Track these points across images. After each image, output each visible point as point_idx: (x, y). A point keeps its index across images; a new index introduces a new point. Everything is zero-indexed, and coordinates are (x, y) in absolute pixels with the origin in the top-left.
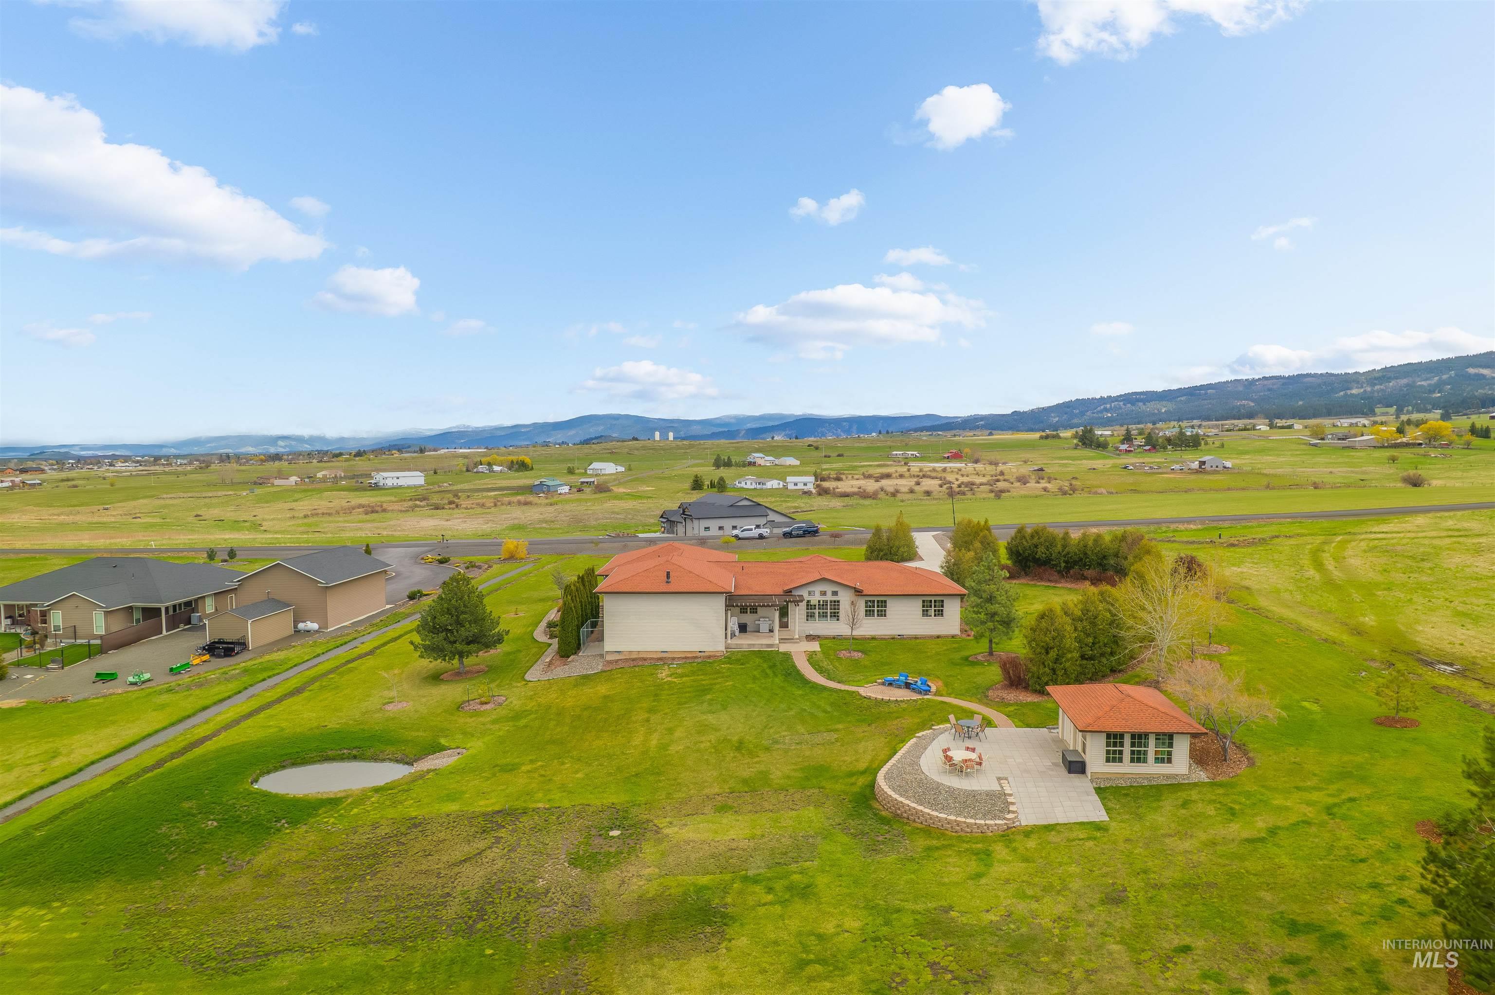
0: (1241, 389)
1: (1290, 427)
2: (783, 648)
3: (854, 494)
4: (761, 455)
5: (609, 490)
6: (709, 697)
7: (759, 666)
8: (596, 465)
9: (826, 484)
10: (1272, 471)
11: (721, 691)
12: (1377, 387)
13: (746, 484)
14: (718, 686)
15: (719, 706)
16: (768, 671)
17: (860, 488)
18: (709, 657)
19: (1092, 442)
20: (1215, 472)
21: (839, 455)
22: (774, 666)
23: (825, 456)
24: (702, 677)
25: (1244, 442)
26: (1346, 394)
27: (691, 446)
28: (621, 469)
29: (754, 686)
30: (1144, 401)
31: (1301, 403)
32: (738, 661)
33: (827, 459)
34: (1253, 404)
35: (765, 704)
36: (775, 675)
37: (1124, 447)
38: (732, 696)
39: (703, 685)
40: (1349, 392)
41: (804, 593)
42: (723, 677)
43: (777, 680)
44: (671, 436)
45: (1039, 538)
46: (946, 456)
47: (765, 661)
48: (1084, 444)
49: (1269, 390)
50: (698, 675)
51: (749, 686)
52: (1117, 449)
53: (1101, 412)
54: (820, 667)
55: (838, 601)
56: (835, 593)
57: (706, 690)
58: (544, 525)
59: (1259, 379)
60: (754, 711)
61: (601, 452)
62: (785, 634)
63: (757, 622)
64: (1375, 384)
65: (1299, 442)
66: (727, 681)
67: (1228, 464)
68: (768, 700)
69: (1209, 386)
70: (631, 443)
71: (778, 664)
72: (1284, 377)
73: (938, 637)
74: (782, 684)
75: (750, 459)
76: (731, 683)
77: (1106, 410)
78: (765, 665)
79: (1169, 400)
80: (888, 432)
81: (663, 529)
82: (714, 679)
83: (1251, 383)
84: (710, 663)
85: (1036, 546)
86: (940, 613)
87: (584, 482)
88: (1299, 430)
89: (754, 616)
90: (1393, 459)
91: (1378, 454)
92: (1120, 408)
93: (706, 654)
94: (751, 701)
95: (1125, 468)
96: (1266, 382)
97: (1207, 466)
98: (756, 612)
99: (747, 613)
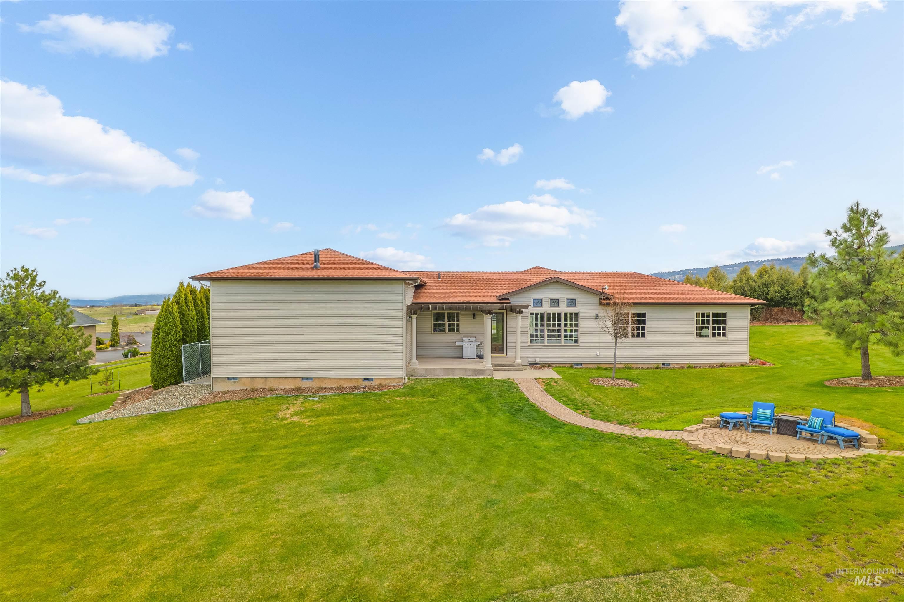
2: (499, 375)
6: (355, 452)
7: (460, 399)
11: (385, 441)
14: (380, 432)
15: (370, 473)
16: (478, 406)
18: (380, 387)
22: (488, 397)
24: (357, 416)
29: (451, 431)
32: (424, 392)
35: (476, 471)
36: (492, 412)
38: (405, 450)
39: (354, 429)
41: (526, 299)
42: (393, 416)
43: (495, 420)
45: (769, 277)
47: (471, 392)
50: (350, 413)
51: (440, 432)
54: (570, 399)
55: (577, 315)
56: (572, 303)
57: (355, 438)
60: (448, 486)
62: (500, 359)
63: (458, 343)
66: (401, 423)
68: (482, 460)
71: (494, 395)
73: (722, 366)
74: (508, 428)
76: (407, 426)
78: (472, 398)
82: (377, 419)
84: (378, 395)
85: (767, 285)
86: (720, 332)
89: (453, 336)
93: (375, 383)
94: (443, 463)
98: (458, 330)
99: (443, 331)
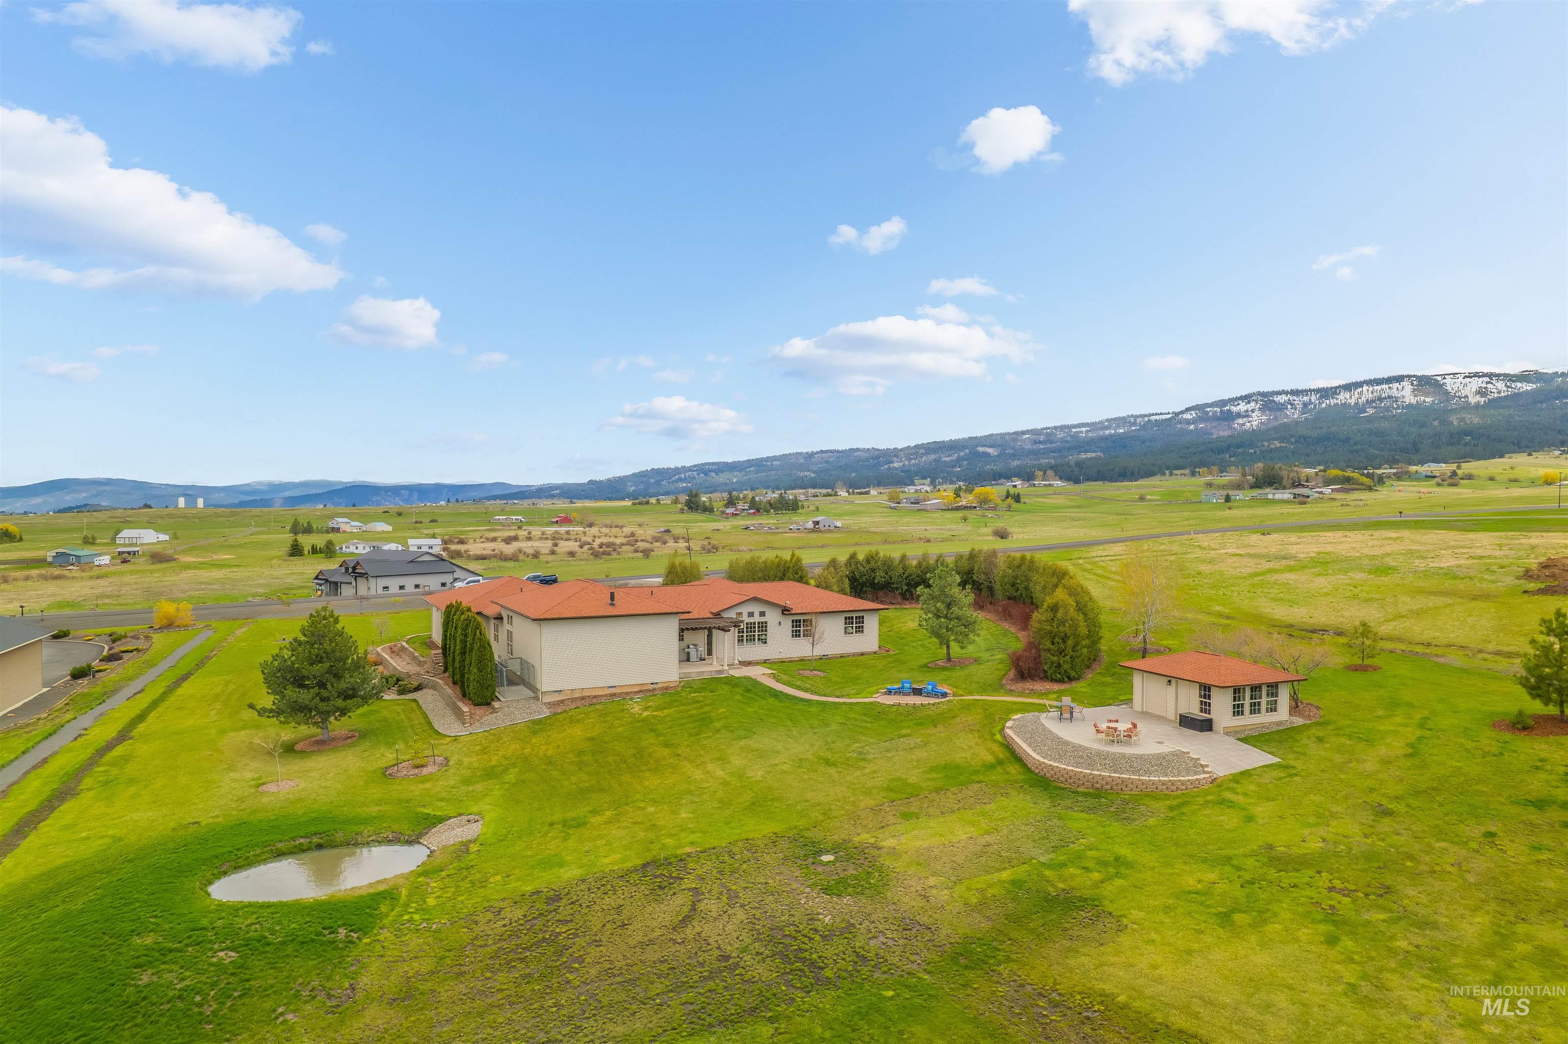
0: (802, 461)
1: (867, 493)
3: (495, 556)
4: (346, 520)
5: (175, 560)
7: (733, 691)
8: (126, 533)
9: (453, 547)
10: (877, 530)
12: (913, 462)
13: (357, 548)
17: (494, 550)
18: (666, 688)
19: (698, 506)
20: (830, 531)
21: (432, 521)
23: (416, 522)
25: (833, 506)
26: (889, 467)
27: (233, 514)
28: (167, 538)
30: (717, 472)
31: (853, 474)
32: (703, 689)
33: (418, 525)
34: (813, 475)
37: (730, 510)
40: (891, 465)
41: (733, 615)
42: (707, 705)
44: (200, 503)
46: (555, 520)
47: (733, 687)
48: (690, 508)
49: (827, 462)
52: (723, 513)
53: (676, 481)
55: (766, 623)
56: (762, 614)
58: (107, 601)
59: (817, 453)
61: (109, 520)
64: (912, 459)
65: (880, 505)
67: (839, 524)
69: (775, 458)
70: (142, 510)
71: (751, 688)
72: (838, 452)
73: (862, 654)
75: (331, 525)
77: (681, 480)
79: (740, 471)
80: (457, 501)
81: (319, 593)
83: (811, 455)
85: (873, 570)
86: (860, 630)
87: (124, 552)
88: (875, 496)
90: (965, 519)
91: (949, 515)
92: (694, 478)
93: (660, 686)
95: (747, 528)
96: (823, 455)
97: (821, 525)
98: (683, 639)
